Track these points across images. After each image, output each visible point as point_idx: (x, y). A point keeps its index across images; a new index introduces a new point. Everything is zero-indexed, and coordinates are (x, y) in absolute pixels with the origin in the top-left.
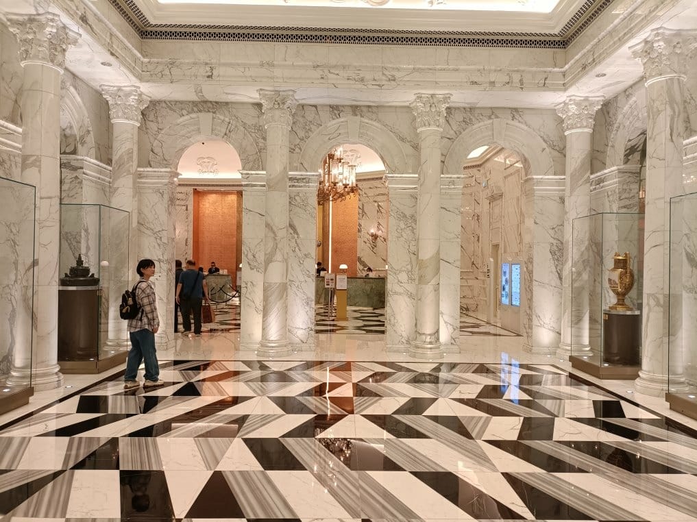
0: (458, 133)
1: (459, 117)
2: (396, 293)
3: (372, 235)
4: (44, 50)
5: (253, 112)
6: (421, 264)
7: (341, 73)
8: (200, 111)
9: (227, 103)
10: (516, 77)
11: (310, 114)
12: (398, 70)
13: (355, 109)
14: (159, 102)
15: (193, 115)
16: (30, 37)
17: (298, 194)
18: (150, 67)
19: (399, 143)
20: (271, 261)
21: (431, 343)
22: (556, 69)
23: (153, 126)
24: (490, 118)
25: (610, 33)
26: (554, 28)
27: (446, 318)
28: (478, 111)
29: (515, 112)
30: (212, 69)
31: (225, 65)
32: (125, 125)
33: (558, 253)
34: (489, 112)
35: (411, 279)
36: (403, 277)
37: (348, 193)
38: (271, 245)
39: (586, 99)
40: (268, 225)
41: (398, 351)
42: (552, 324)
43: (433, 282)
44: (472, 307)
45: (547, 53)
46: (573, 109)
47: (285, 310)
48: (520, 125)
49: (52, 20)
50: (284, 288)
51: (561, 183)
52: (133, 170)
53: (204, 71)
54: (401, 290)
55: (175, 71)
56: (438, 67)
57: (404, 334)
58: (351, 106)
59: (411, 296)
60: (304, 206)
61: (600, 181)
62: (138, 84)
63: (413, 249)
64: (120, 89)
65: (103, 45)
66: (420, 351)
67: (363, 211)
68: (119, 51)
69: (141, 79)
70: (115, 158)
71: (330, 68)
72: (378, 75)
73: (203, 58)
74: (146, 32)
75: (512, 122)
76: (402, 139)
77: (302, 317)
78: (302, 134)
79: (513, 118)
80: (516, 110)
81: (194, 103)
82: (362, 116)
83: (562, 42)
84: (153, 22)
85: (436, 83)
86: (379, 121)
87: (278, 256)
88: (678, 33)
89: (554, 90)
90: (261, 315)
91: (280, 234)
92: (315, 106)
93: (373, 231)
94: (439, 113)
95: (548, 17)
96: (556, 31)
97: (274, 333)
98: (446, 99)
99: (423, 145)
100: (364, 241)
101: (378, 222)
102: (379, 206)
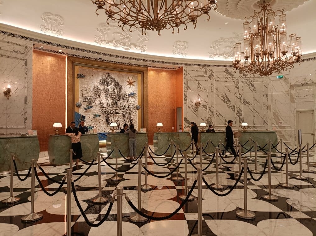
67: (188, 86)
100: (189, 107)
101: (198, 94)
102: (199, 83)
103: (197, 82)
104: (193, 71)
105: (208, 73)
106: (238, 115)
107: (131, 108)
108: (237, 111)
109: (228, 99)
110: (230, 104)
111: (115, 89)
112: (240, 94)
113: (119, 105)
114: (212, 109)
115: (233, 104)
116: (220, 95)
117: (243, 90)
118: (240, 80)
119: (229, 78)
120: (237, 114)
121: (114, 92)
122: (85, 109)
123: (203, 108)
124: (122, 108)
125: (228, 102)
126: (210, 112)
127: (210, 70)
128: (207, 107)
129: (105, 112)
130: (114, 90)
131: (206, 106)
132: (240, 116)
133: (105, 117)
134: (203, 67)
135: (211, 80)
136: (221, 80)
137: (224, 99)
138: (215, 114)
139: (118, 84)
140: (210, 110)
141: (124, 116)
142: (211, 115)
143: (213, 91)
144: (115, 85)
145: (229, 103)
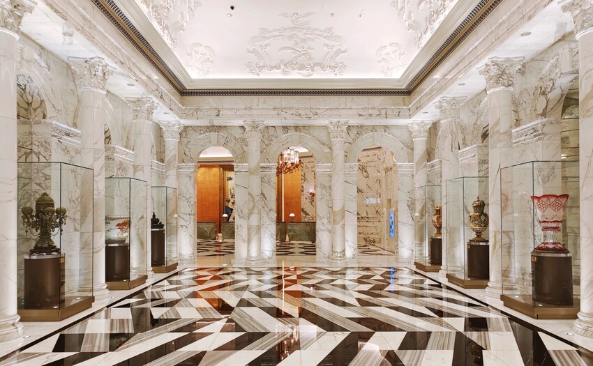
0: (354, 140)
1: (354, 132)
2: (321, 230)
3: (311, 194)
4: (145, 115)
5: (240, 131)
6: (334, 213)
7: (289, 112)
8: (211, 131)
9: (225, 127)
10: (383, 112)
11: (271, 132)
12: (319, 109)
13: (297, 128)
14: (188, 127)
15: (207, 134)
16: (138, 108)
17: (265, 176)
18: (186, 111)
19: (321, 146)
20: (252, 214)
21: (340, 257)
22: (405, 107)
23: (185, 140)
24: (372, 131)
25: (425, 95)
26: (402, 86)
27: (350, 243)
28: (364, 128)
29: (386, 127)
30: (219, 111)
31: (226, 109)
32: (171, 142)
33: (411, 206)
34: (371, 128)
35: (329, 222)
36: (325, 221)
37: (294, 168)
38: (251, 204)
39: (423, 122)
40: (249, 194)
41: (323, 262)
42: (410, 246)
43: (341, 223)
44: (377, 240)
45: (400, 98)
46: (416, 127)
47: (260, 240)
48: (389, 135)
49: (149, 101)
50: (259, 228)
51: (411, 167)
52: (176, 166)
53: (215, 112)
54: (324, 228)
55: (199, 113)
56: (341, 107)
57: (326, 253)
58: (294, 126)
59: (330, 231)
60: (269, 182)
61: (433, 166)
62: (179, 119)
63: (330, 205)
64: (169, 122)
65: (167, 106)
66: (334, 261)
67: (304, 177)
68: (173, 107)
69: (181, 118)
70: (166, 160)
71: (282, 109)
72: (309, 112)
73: (215, 105)
74: (183, 92)
75: (384, 134)
76: (323, 144)
77: (268, 244)
78: (267, 142)
79: (385, 131)
80: (386, 126)
81: (208, 127)
82: (300, 132)
83: (408, 92)
84: (187, 88)
85: (340, 115)
86: (310, 134)
87: (256, 211)
88: (454, 99)
89: (404, 118)
90: (247, 244)
91: (256, 199)
92: (274, 127)
93: (311, 191)
94: (342, 131)
95: (399, 81)
96: (404, 87)
97: (254, 253)
98: (346, 123)
99: (334, 148)
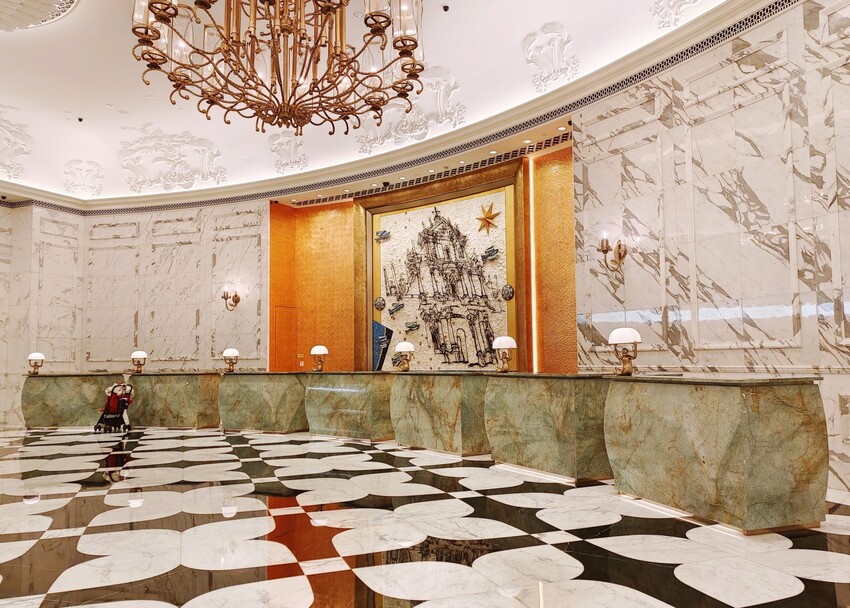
100: (592, 271)
101: (626, 210)
102: (626, 163)
103: (618, 158)
104: (601, 118)
105: (661, 102)
106: (808, 282)
107: (490, 298)
108: (804, 254)
109: (753, 197)
110: (764, 222)
111: (451, 248)
112: (813, 153)
113: (460, 292)
114: (681, 267)
115: (779, 218)
116: (715, 187)
117: (829, 122)
118: (811, 68)
119: (753, 86)
120: (801, 274)
121: (449, 257)
122: (391, 312)
123: (646, 267)
124: (467, 300)
125: (752, 217)
126: (673, 280)
127: (665, 84)
128: (658, 258)
129: (430, 315)
130: (448, 251)
131: (656, 254)
132: (823, 286)
133: (430, 328)
134: (638, 84)
135: (670, 127)
136: (718, 109)
137: (734, 203)
138: (692, 286)
139: (459, 234)
140: (672, 270)
141: (472, 324)
142: (676, 297)
143: (680, 177)
144: (452, 239)
145: (757, 217)
